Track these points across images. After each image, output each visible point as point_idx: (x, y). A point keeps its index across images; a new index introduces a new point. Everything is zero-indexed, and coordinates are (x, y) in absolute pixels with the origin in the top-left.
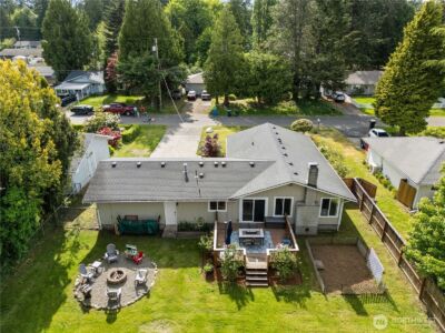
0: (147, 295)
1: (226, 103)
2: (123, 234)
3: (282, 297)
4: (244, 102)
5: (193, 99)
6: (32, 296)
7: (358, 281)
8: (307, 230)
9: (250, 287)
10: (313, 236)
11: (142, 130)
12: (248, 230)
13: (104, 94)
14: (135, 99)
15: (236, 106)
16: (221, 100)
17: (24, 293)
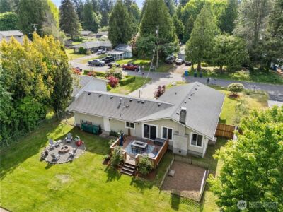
0: (71, 162)
1: (199, 68)
2: (83, 131)
3: (134, 183)
4: (211, 69)
5: (179, 64)
6: (27, 148)
7: (188, 190)
8: (180, 151)
9: (122, 173)
10: (183, 156)
11: (136, 80)
12: (139, 142)
13: (132, 58)
14: (146, 61)
15: (205, 71)
16: (196, 66)
17: (25, 146)
